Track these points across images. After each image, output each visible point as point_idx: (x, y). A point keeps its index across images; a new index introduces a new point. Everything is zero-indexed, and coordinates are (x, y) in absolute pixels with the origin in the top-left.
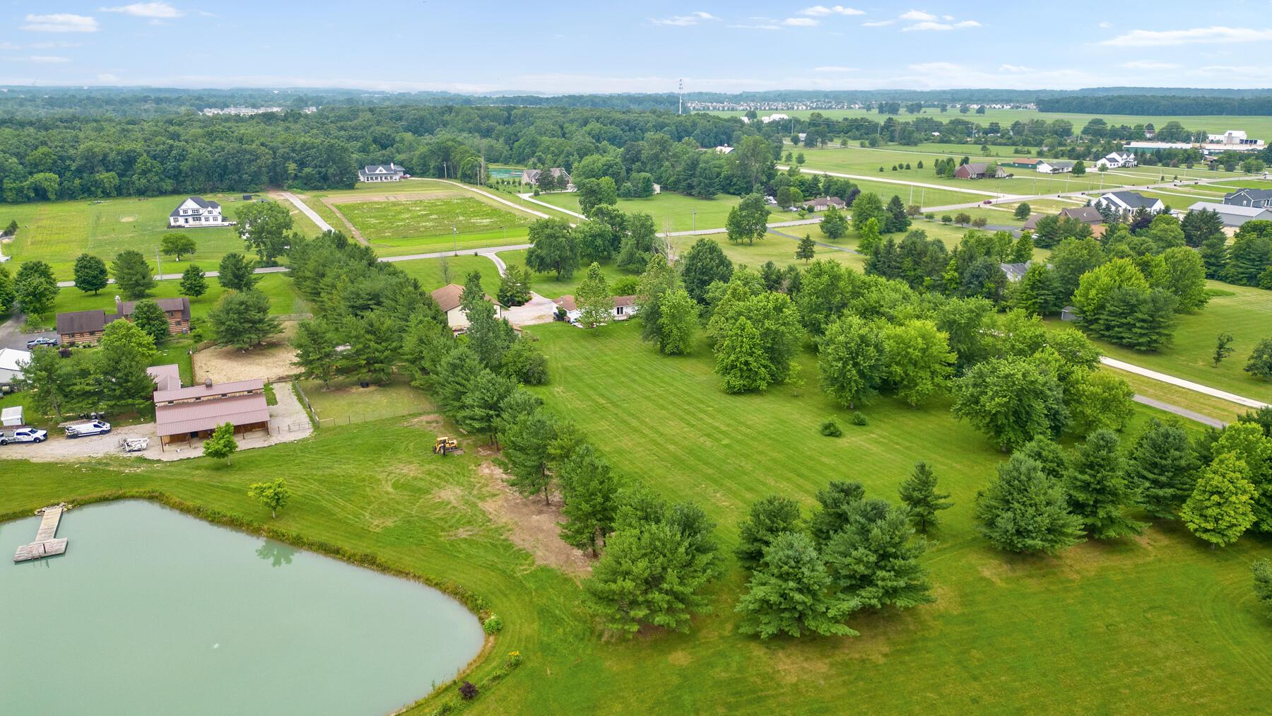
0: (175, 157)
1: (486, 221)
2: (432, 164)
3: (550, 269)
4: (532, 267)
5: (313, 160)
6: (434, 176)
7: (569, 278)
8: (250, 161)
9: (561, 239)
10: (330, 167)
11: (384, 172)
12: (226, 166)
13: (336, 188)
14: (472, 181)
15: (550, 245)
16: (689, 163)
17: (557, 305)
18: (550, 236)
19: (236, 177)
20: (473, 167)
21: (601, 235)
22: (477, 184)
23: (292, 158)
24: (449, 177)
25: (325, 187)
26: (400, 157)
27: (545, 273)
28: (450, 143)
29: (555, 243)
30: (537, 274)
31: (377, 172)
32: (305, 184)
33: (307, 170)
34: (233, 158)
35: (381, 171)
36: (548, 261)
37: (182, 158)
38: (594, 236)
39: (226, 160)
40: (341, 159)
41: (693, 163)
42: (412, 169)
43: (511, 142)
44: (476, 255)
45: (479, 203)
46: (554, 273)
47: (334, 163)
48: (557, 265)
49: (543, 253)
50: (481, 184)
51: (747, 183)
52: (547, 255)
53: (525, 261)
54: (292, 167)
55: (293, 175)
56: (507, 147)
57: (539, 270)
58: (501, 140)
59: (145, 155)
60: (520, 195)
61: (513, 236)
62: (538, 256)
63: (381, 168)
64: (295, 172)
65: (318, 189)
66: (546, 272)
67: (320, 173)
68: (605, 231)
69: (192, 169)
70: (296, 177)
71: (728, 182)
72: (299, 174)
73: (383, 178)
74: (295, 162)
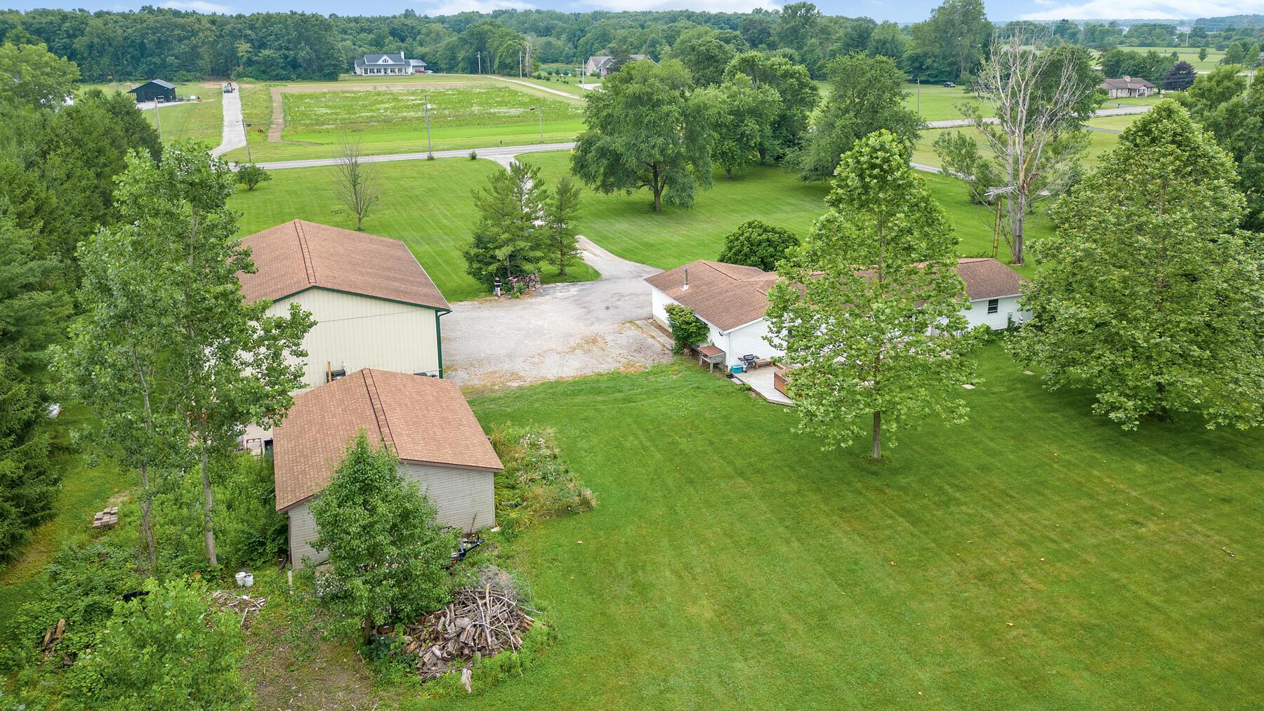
0: (67, 31)
1: (514, 112)
2: (461, 55)
3: (634, 185)
4: (588, 177)
5: (277, 39)
6: (464, 71)
7: (684, 205)
8: (180, 39)
9: (665, 108)
10: (302, 49)
11: (390, 62)
12: (142, 45)
13: (311, 79)
14: (512, 72)
15: (638, 122)
16: (855, 35)
17: (669, 301)
18: (637, 100)
19: (156, 60)
20: (515, 53)
21: (755, 112)
22: (519, 76)
23: (246, 36)
24: (485, 71)
25: (294, 76)
26: (420, 50)
27: (619, 195)
28: (486, 27)
29: (653, 116)
30: (601, 195)
31: (380, 62)
32: (264, 72)
33: (266, 52)
34: (154, 33)
35: (385, 61)
36: (632, 162)
37: (77, 33)
38: (738, 114)
39: (143, 36)
40: (319, 39)
41: (860, 36)
42: (436, 64)
43: (576, 38)
44: (473, 157)
45: (516, 93)
46: (644, 194)
47: (308, 42)
48: (655, 174)
49: (618, 143)
50: (524, 75)
51: (951, 64)
52: (629, 146)
53: (572, 165)
54: (243, 48)
55: (244, 59)
56: (570, 45)
57: (606, 187)
58: (564, 37)
59: (20, 28)
60: (581, 85)
61: (557, 131)
62: (603, 152)
63: (385, 57)
64: (249, 55)
65: (282, 79)
66: (623, 192)
67: (286, 57)
68: (763, 102)
69: (91, 47)
70: (250, 62)
71: (917, 64)
72: (255, 58)
73: (389, 71)
74: (251, 41)
